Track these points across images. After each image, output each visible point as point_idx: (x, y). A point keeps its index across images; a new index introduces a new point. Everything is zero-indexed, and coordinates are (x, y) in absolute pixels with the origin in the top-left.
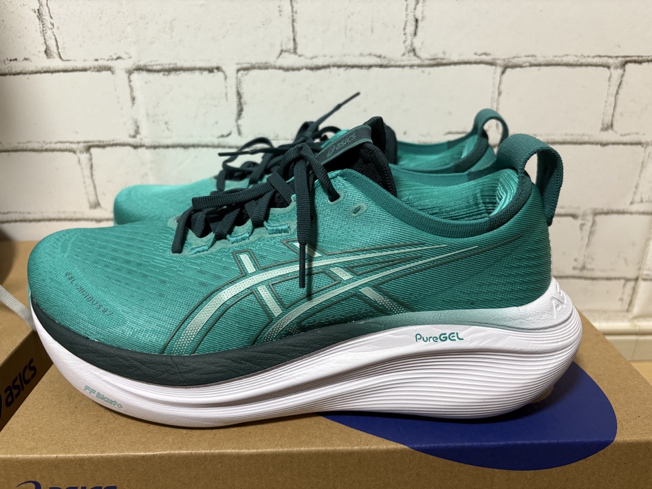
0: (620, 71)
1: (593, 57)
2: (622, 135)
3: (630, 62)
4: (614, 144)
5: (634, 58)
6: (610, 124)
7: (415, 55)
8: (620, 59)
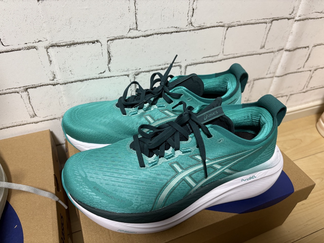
0: (270, 24)
1: (261, 20)
2: (267, 50)
3: (274, 20)
4: (264, 53)
5: (276, 18)
6: (263, 46)
7: (192, 25)
8: (271, 19)
